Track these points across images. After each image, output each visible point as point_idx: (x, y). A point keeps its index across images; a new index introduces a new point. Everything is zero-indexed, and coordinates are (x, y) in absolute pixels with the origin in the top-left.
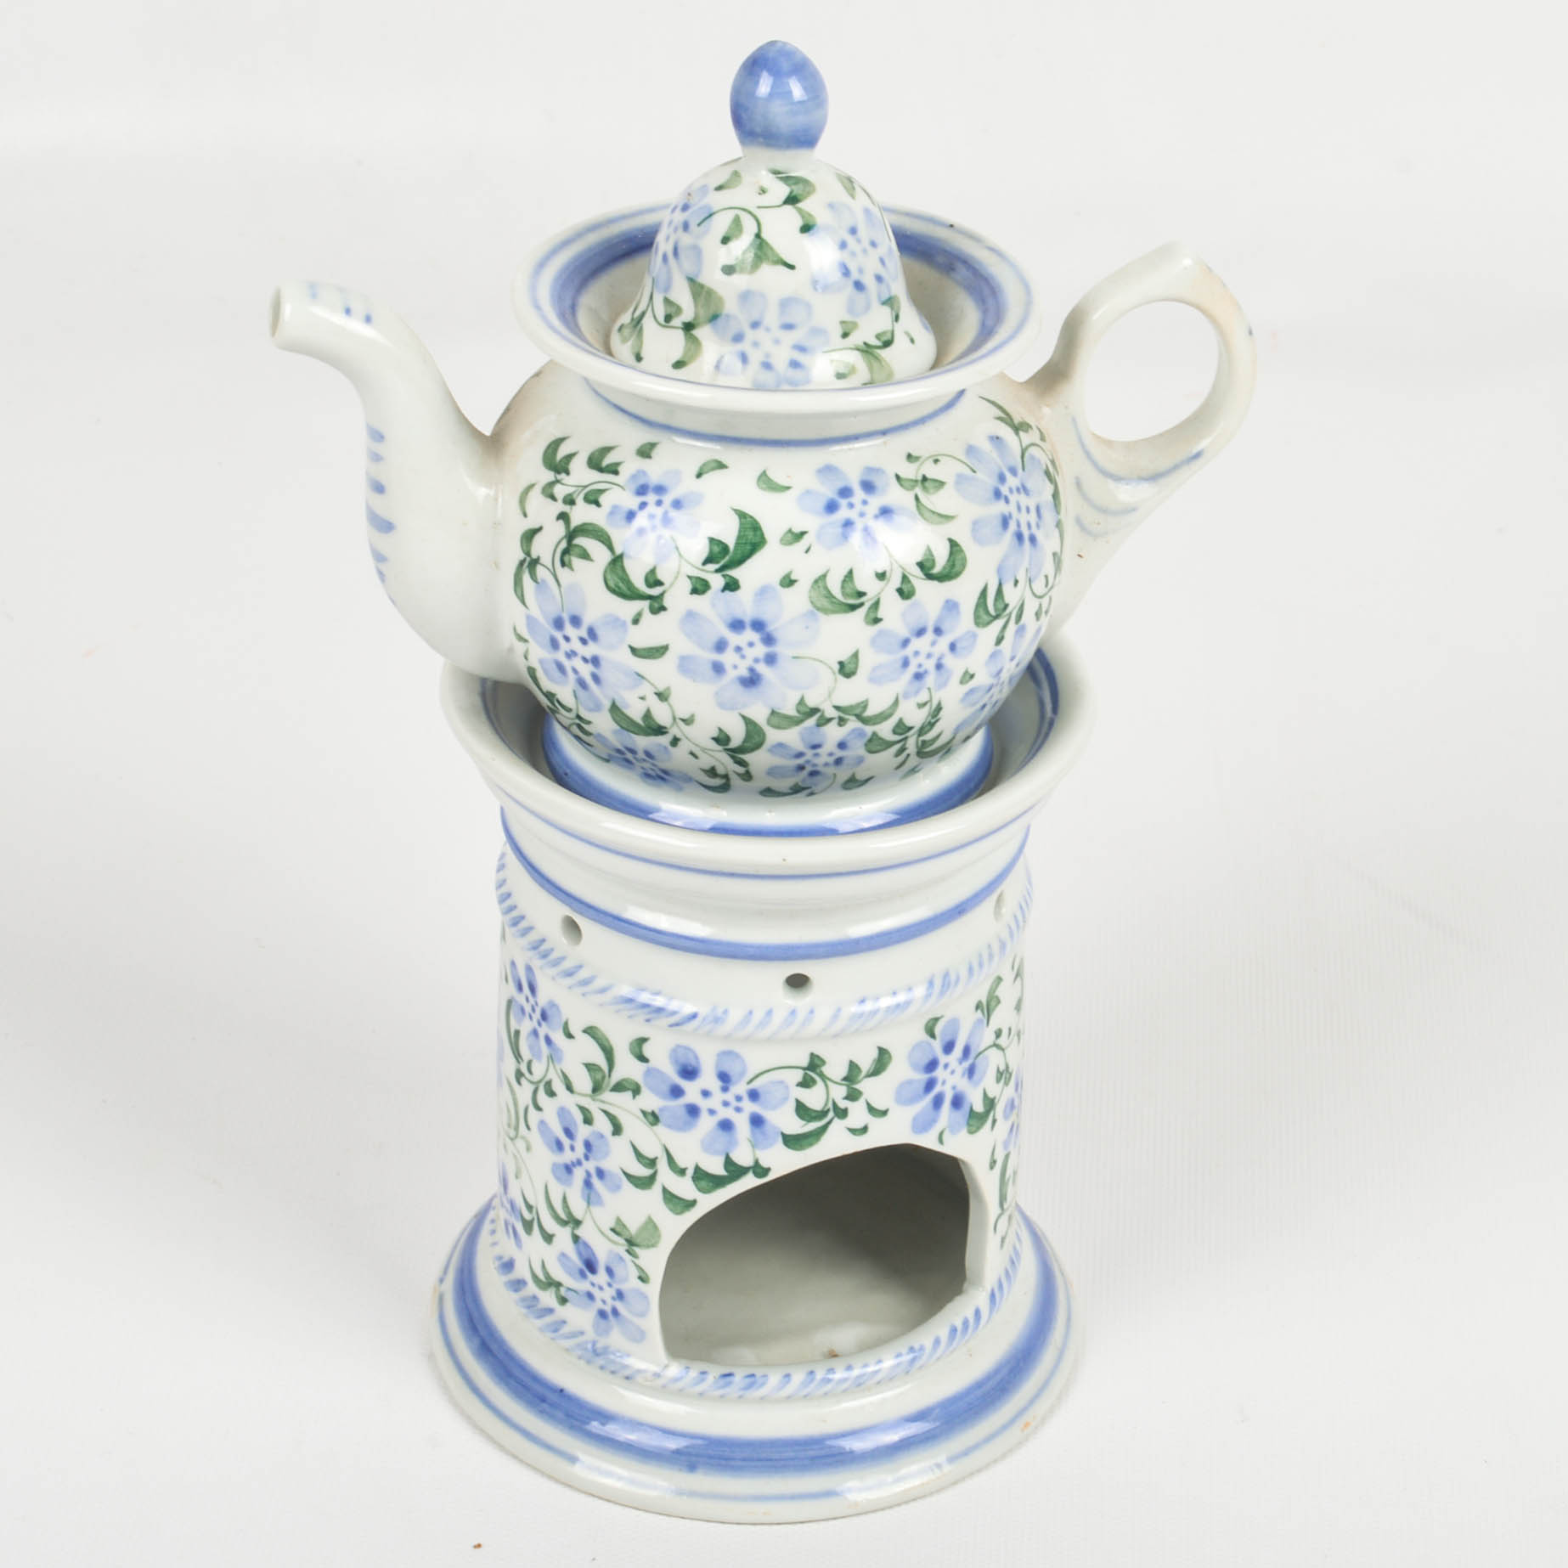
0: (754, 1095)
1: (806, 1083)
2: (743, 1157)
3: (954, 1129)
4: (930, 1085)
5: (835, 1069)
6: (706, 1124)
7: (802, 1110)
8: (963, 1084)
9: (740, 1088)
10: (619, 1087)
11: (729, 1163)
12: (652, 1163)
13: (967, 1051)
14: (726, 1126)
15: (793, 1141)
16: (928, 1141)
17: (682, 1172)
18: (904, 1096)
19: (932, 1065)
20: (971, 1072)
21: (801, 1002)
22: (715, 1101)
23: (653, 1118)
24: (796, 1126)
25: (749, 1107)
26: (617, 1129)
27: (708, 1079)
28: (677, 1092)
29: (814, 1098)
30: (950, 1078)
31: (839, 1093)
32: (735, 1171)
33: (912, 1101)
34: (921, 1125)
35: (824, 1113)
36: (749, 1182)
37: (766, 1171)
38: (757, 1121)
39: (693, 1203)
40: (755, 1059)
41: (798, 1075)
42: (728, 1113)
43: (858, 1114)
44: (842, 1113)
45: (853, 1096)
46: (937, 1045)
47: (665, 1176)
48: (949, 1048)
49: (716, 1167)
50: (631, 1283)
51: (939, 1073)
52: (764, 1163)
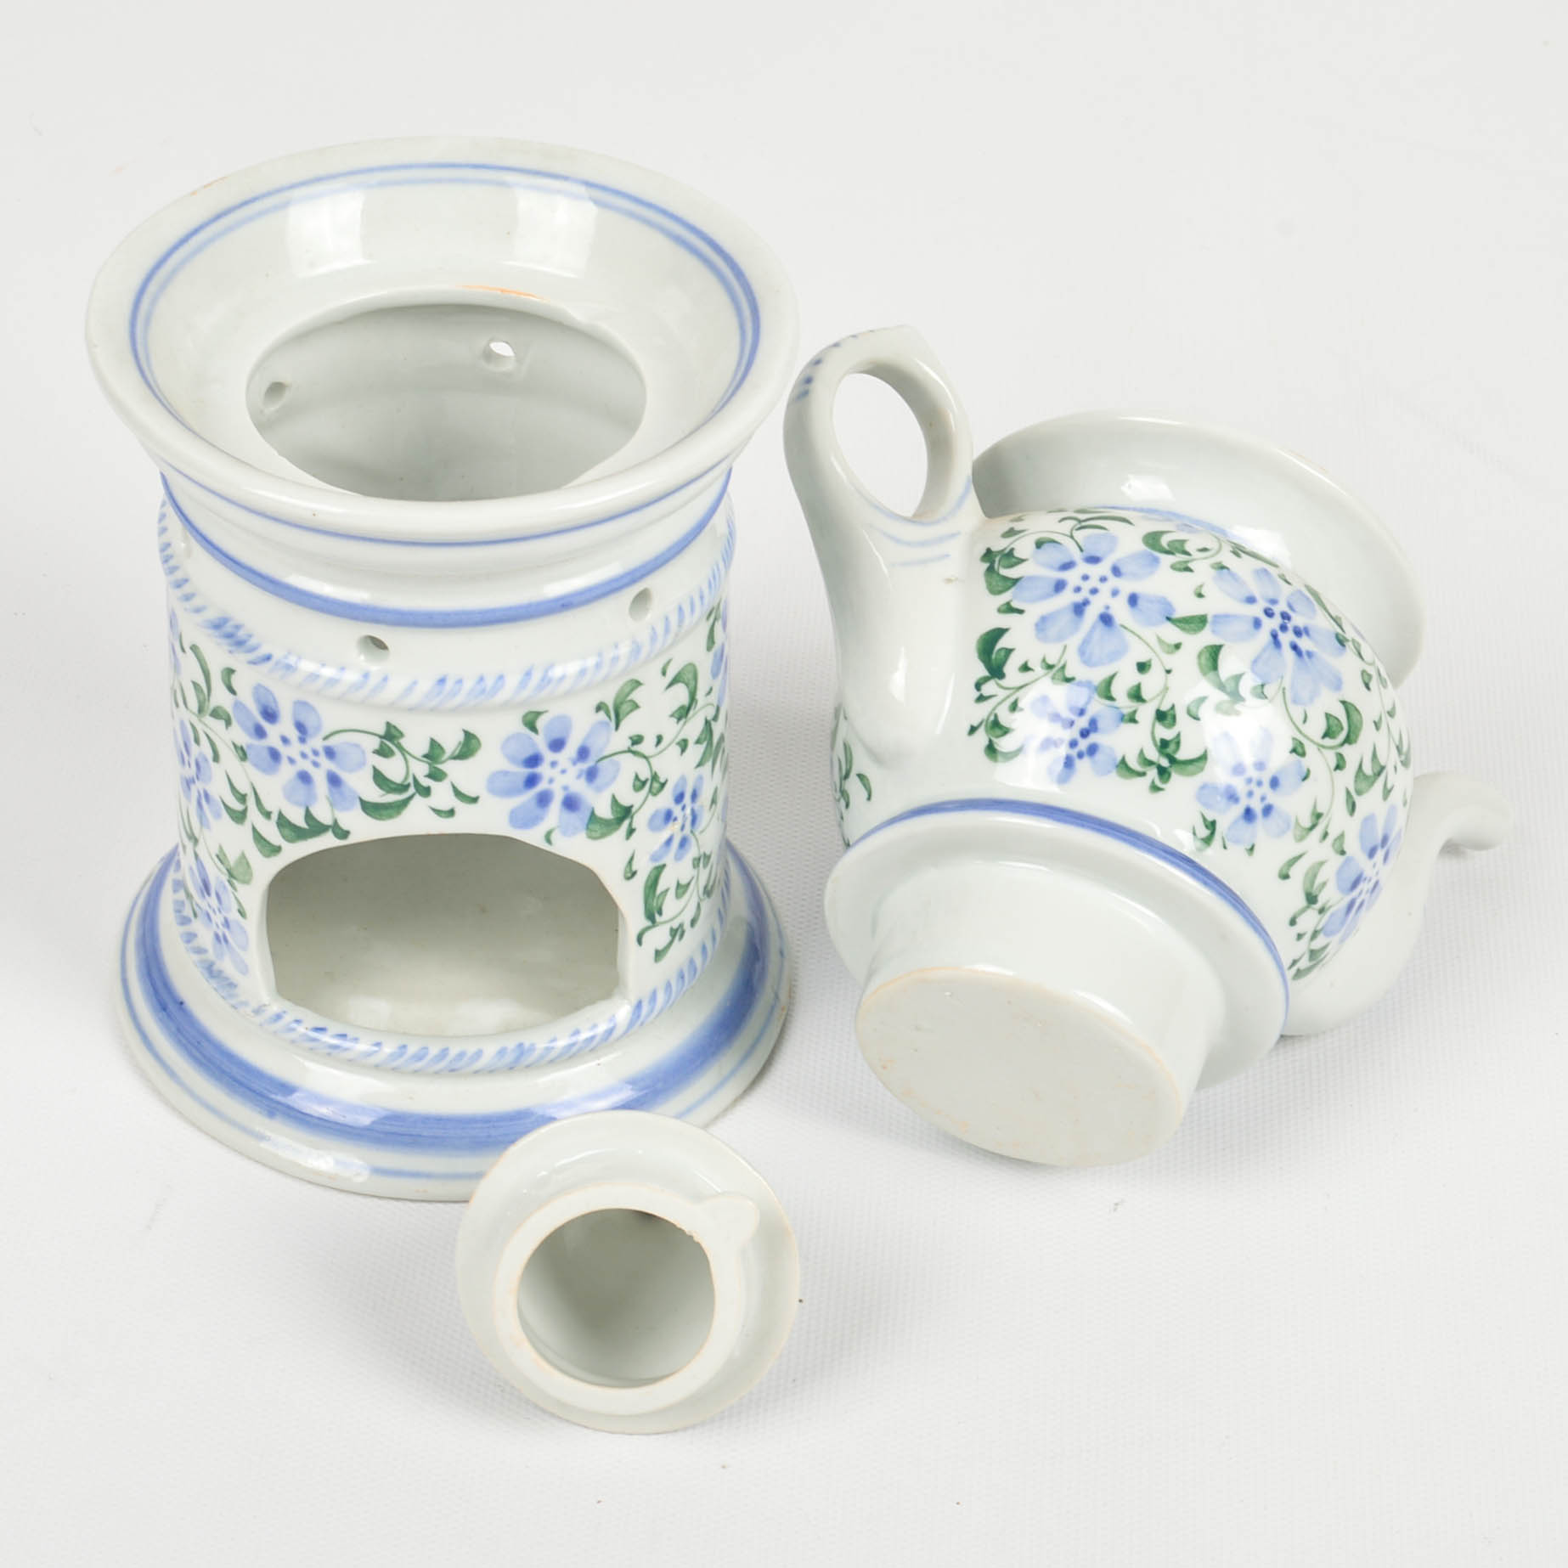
0: (330, 753)
1: (383, 752)
2: (323, 814)
3: (567, 831)
4: (531, 781)
5: (416, 743)
6: (287, 772)
7: (379, 778)
8: (580, 787)
9: (316, 742)
10: (216, 713)
11: (309, 816)
12: (242, 798)
13: (583, 753)
14: (305, 777)
15: (371, 809)
16: (533, 837)
17: (268, 815)
18: (500, 786)
19: (534, 760)
20: (591, 775)
21: (377, 667)
22: (294, 749)
23: (243, 754)
24: (375, 795)
25: (327, 764)
26: (216, 758)
27: (286, 726)
28: (260, 733)
29: (394, 769)
30: (561, 775)
31: (420, 770)
32: (315, 828)
33: (508, 792)
34: (521, 819)
35: (403, 788)
36: (328, 841)
37: (344, 834)
38: (334, 780)
39: (277, 850)
40: (331, 717)
41: (375, 743)
42: (306, 765)
43: (442, 795)
44: (426, 792)
45: (437, 775)
46: (540, 742)
47: (254, 815)
48: (557, 745)
49: (297, 818)
50: (234, 915)
51: (544, 770)
52: (344, 824)
